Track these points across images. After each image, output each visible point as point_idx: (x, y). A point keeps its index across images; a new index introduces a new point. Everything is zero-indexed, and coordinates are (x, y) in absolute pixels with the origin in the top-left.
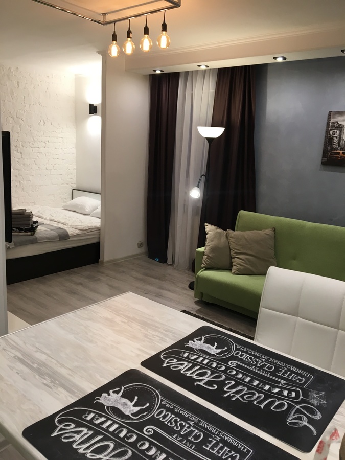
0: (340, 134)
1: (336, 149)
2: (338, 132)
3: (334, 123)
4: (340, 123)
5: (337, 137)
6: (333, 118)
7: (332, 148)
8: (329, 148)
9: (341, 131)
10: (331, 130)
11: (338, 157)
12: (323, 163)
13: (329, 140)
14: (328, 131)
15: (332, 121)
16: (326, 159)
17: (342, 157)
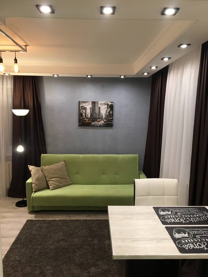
0: (86, 111)
1: (85, 119)
2: (84, 111)
3: (82, 107)
4: (85, 106)
5: (84, 113)
6: (81, 104)
7: (82, 118)
8: (81, 118)
9: (85, 110)
10: (81, 110)
11: (86, 122)
12: (79, 125)
13: (81, 115)
14: (79, 110)
15: (81, 105)
16: (80, 123)
17: (87, 122)
